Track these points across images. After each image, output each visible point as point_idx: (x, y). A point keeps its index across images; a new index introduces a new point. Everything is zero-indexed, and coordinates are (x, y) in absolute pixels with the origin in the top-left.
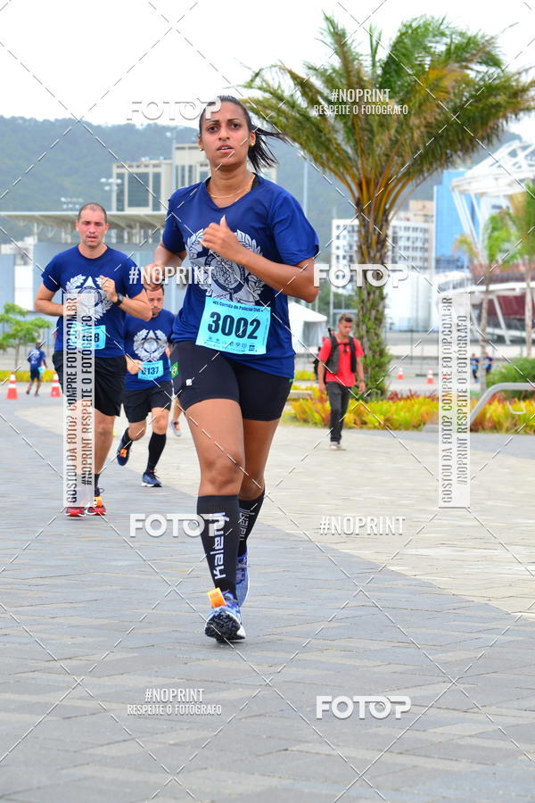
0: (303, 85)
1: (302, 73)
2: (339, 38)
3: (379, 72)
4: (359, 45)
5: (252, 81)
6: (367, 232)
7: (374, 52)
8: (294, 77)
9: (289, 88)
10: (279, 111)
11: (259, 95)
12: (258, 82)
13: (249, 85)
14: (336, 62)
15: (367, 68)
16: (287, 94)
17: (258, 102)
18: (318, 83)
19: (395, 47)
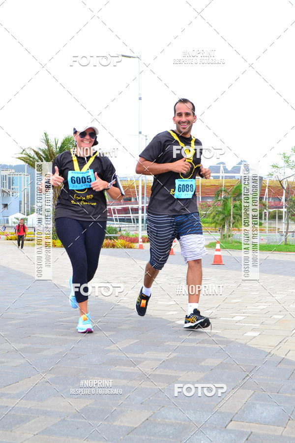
0: (37, 153)
1: (37, 150)
2: (47, 141)
3: (58, 150)
4: (52, 143)
5: (23, 152)
6: (55, 193)
7: (56, 145)
8: (35, 151)
9: (33, 154)
10: (30, 160)
11: (25, 156)
12: (24, 152)
13: (22, 154)
14: (46, 147)
15: (54, 150)
16: (32, 156)
17: (24, 158)
18: (41, 153)
19: (62, 144)
